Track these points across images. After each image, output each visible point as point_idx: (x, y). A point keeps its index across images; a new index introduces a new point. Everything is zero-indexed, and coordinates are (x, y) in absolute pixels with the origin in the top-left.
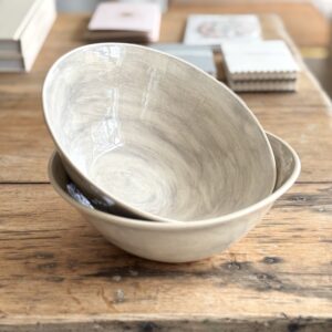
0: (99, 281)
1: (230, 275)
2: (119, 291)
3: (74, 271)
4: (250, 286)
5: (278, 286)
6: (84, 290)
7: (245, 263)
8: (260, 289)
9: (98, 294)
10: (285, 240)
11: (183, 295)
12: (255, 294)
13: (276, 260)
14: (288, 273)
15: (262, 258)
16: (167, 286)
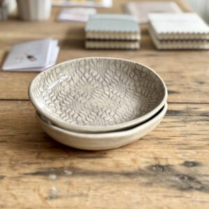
0: (37, 179)
1: (155, 175)
2: (54, 189)
3: (15, 170)
4: (173, 186)
5: (199, 186)
6: (22, 187)
7: (168, 166)
8: (182, 189)
9: (34, 190)
10: (201, 148)
11: (112, 193)
12: (178, 193)
13: (195, 164)
14: (207, 176)
15: (182, 162)
16: (97, 185)
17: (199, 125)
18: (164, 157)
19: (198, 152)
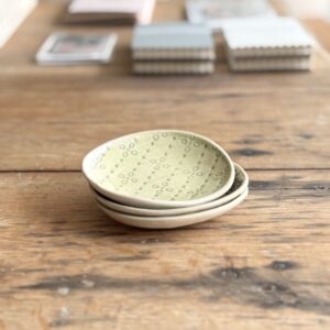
0: (39, 295)
1: (224, 285)
2: (64, 310)
3: (5, 281)
4: (251, 301)
5: (293, 301)
6: (14, 308)
7: (246, 269)
8: (266, 305)
9: (33, 312)
10: (301, 239)
11: (155, 314)
12: (259, 311)
13: (289, 265)
14: (306, 283)
15: (269, 262)
16: (132, 302)
17: (301, 203)
18: (241, 255)
19: (295, 247)
